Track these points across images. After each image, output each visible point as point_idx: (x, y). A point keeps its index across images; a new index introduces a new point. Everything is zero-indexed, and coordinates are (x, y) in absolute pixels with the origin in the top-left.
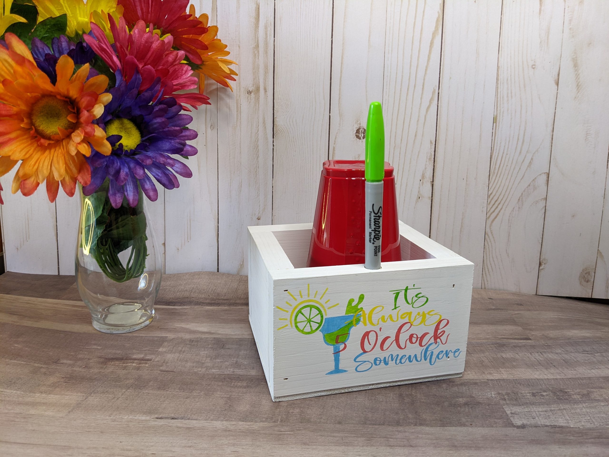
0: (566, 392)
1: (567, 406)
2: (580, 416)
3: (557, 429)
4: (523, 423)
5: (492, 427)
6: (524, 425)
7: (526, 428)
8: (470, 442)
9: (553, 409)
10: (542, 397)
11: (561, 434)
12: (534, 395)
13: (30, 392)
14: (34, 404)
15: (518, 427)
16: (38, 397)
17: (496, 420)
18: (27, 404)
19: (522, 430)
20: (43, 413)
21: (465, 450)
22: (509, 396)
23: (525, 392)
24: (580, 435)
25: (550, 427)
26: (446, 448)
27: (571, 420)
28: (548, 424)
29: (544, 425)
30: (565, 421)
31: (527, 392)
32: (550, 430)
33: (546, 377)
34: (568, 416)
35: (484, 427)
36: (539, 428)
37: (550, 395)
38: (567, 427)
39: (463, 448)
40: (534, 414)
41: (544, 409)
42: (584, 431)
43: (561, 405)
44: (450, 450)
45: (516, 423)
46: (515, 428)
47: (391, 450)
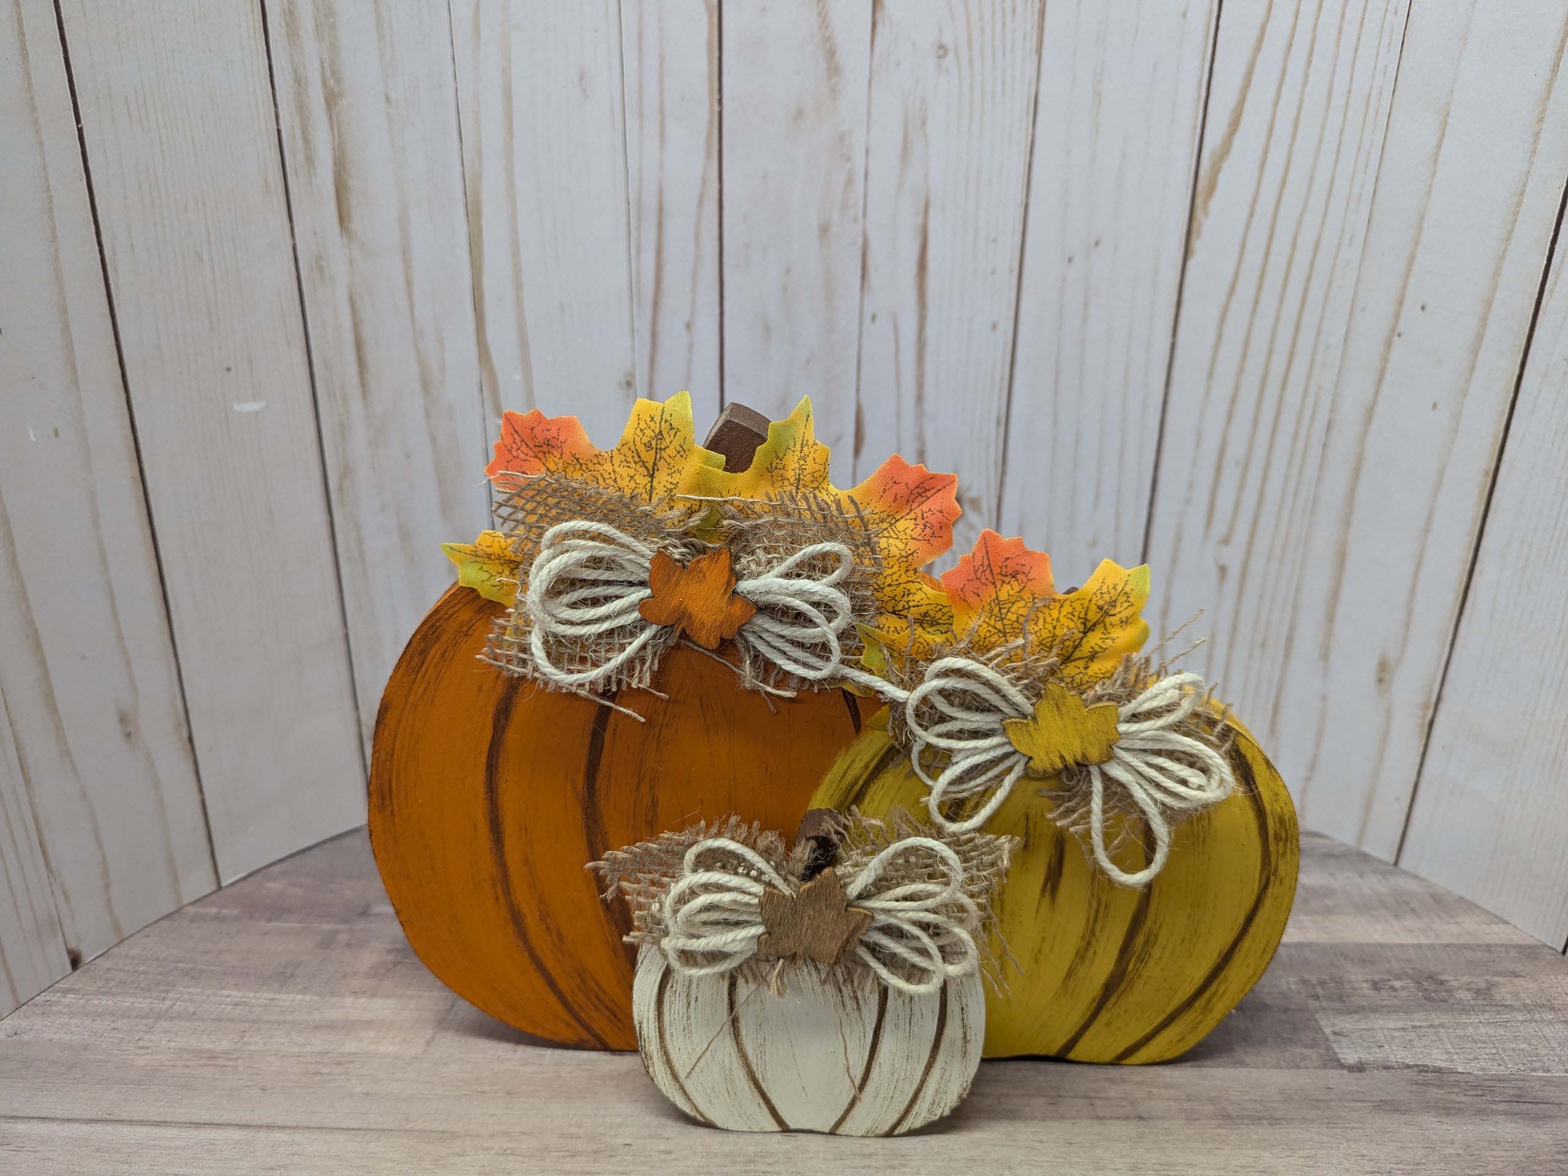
0: (1442, 983)
1: (1446, 1019)
2: (1475, 1046)
3: (1430, 1075)
4: (1360, 1058)
5: (1298, 1067)
6: (1362, 1064)
7: (1368, 1072)
8: (1258, 1107)
9: (1417, 1024)
10: (1393, 994)
11: (1439, 1087)
12: (1375, 986)
13: (332, 994)
14: (347, 1027)
15: (1351, 1068)
16: (352, 1007)
17: (1304, 1050)
18: (332, 1026)
19: (1358, 1075)
20: (374, 1047)
21: (1252, 1127)
22: (1324, 989)
23: (1357, 977)
24: (1480, 1092)
25: (1416, 1069)
26: (1210, 1121)
27: (1457, 1053)
28: (1409, 1061)
29: (1403, 1063)
30: (1445, 1056)
31: (1360, 978)
32: (1416, 1078)
33: (1398, 941)
34: (1451, 1043)
35: (1281, 1068)
36: (1393, 1071)
37: (1408, 987)
38: (1452, 1072)
39: (1246, 1121)
40: (1380, 1036)
41: (1400, 1024)
42: (1488, 1083)
43: (1433, 1016)
44: (1220, 1126)
45: (1345, 1059)
46: (1345, 1072)
47: (1102, 1127)
